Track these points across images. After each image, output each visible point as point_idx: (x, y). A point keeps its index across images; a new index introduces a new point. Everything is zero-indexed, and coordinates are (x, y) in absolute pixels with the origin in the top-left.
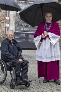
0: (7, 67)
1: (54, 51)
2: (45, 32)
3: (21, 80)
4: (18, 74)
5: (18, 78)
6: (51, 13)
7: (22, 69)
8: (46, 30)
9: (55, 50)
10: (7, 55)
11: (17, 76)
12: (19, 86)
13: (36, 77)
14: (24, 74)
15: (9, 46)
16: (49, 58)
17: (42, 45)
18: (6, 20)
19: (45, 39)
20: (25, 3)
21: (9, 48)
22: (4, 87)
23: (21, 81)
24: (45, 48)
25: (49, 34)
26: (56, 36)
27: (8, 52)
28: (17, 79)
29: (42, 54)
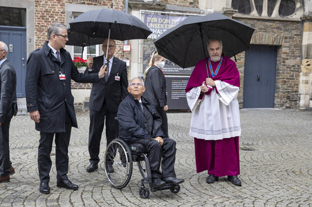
0: (132, 154)
1: (228, 119)
2: (209, 80)
3: (162, 179)
4: (156, 168)
5: (155, 176)
6: (219, 40)
7: (164, 157)
8: (211, 77)
9: (230, 115)
10: (131, 130)
11: (154, 171)
12: (159, 192)
13: (190, 171)
14: (167, 168)
15: (135, 110)
16: (218, 132)
17: (204, 107)
18: (124, 52)
19: (209, 93)
20: (162, 14)
21: (135, 114)
22: (128, 195)
23: (163, 182)
24: (209, 112)
25: (217, 83)
26: (232, 87)
27: (134, 124)
28: (153, 179)
29: (203, 124)
